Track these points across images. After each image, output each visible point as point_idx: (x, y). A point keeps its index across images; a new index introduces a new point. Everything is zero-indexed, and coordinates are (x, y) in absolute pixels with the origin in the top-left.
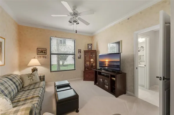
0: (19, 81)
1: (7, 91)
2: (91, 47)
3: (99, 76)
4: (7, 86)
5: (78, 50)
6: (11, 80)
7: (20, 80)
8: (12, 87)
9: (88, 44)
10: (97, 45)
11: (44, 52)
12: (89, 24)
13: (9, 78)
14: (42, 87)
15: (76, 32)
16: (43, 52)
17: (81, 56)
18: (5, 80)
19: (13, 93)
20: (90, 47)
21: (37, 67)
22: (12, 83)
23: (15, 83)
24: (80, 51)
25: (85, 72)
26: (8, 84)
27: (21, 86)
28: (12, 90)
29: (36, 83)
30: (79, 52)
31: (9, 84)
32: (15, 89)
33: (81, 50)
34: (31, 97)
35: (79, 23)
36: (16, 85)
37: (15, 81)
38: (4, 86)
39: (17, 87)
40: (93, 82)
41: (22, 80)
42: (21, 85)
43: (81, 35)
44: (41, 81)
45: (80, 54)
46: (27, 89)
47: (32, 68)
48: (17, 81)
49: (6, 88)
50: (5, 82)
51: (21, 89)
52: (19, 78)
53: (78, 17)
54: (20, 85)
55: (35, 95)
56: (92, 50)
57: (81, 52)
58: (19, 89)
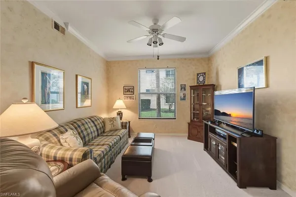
0: (100, 125)
1: (86, 132)
2: (204, 79)
3: (211, 135)
4: (87, 127)
5: (181, 85)
6: (93, 122)
7: (102, 124)
8: (91, 129)
9: (198, 74)
10: (217, 74)
11: (131, 91)
12: (185, 38)
13: (91, 120)
14: (119, 136)
15: (158, 59)
16: (129, 91)
17: (185, 96)
18: (87, 121)
19: (92, 135)
20: (201, 79)
21: (123, 111)
22: (93, 125)
23: (96, 126)
24: (183, 88)
25: (191, 125)
26: (88, 125)
27: (102, 131)
28: (91, 132)
29: (117, 130)
30: (181, 89)
31: (90, 126)
32: (94, 132)
33: (185, 85)
34: (102, 143)
35: (163, 44)
36: (97, 128)
37: (96, 123)
38: (84, 127)
39: (97, 130)
40: (202, 145)
41: (104, 124)
42: (102, 129)
43: (185, 59)
44: (123, 129)
45: (184, 92)
46: (105, 135)
47: (117, 111)
48: (99, 124)
49: (86, 129)
50: (86, 123)
51: (101, 133)
52: (101, 121)
53: (162, 34)
54: (100, 128)
55: (106, 143)
56: (206, 83)
57: (185, 90)
58: (99, 133)
